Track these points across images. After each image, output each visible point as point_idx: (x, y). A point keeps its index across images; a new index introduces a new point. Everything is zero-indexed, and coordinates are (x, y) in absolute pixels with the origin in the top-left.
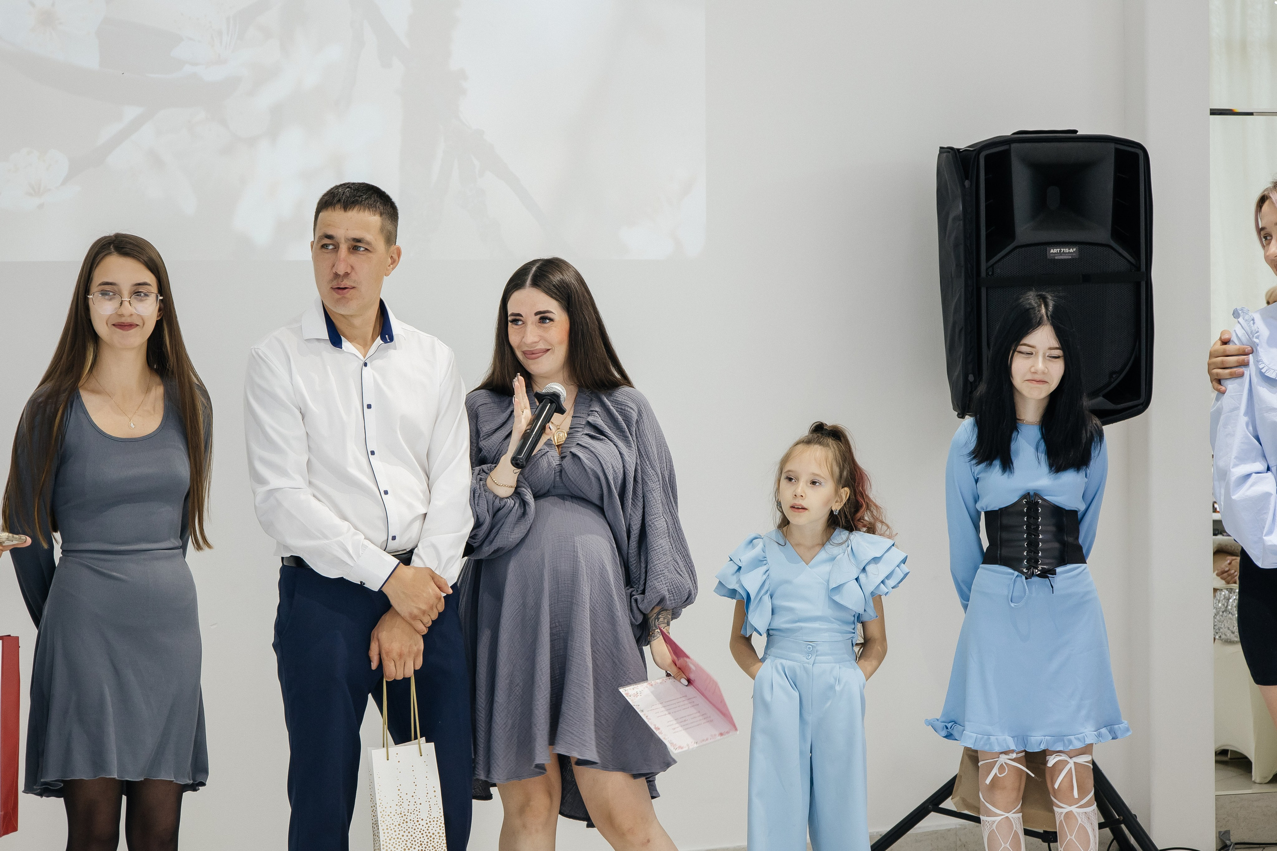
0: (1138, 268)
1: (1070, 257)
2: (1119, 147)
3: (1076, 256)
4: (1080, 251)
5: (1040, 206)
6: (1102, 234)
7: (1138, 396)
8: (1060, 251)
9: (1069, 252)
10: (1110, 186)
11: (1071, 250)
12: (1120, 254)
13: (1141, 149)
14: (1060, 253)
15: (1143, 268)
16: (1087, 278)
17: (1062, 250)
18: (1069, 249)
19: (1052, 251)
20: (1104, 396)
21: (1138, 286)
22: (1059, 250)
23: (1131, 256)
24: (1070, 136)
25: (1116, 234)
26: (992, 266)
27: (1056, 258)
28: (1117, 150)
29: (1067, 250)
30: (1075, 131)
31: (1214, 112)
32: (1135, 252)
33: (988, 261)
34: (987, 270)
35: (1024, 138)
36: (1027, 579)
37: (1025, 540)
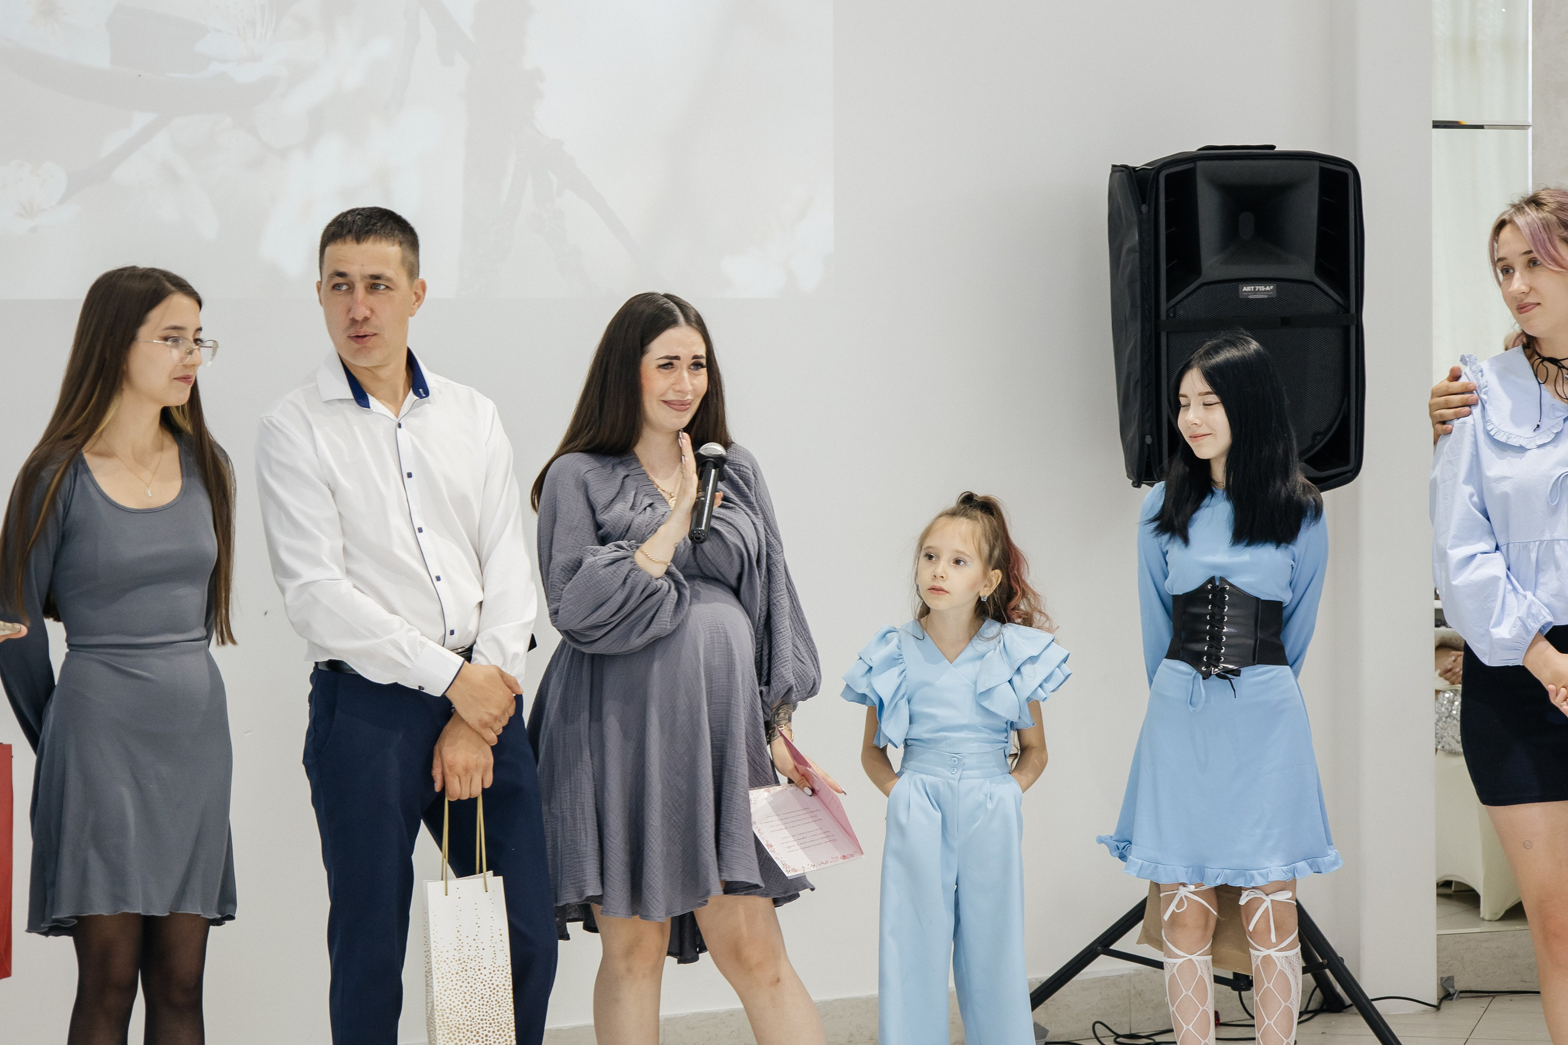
0: (1347, 310)
1: (1266, 296)
2: (1326, 165)
3: (1274, 295)
4: (1278, 290)
5: (1230, 235)
6: (1304, 268)
7: (1347, 461)
8: (1255, 289)
9: (1265, 290)
10: (1314, 213)
11: (1268, 288)
12: (1324, 293)
13: (1350, 169)
14: (1255, 292)
15: (1353, 310)
16: (1286, 322)
17: (1257, 287)
18: (1266, 287)
19: (1245, 289)
21: (1347, 330)
22: (1253, 287)
23: (1340, 296)
24: (1266, 153)
25: (1321, 269)
26: (1175, 306)
27: (1250, 297)
28: (1319, 170)
29: (1262, 288)
30: (1273, 147)
31: (1437, 125)
32: (1344, 290)
33: (1168, 299)
34: (1167, 311)
35: (1212, 154)
36: (1204, 679)
37: (1207, 632)
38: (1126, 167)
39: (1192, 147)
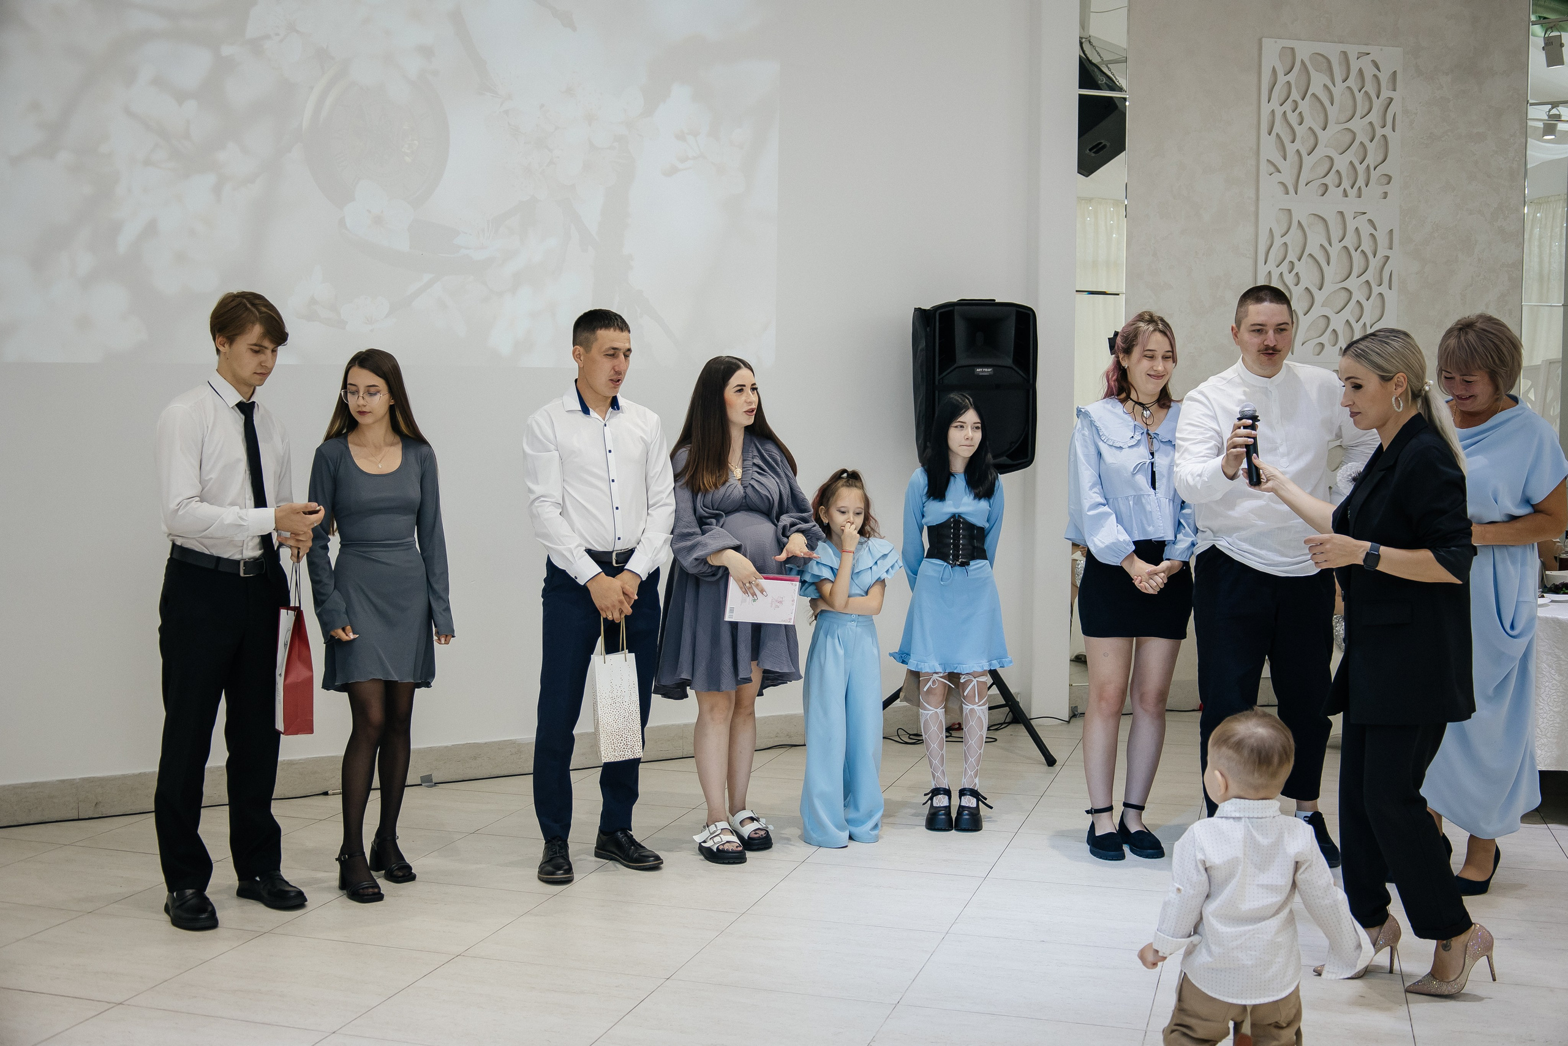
0: (1028, 380)
1: (989, 374)
2: (1020, 310)
3: (992, 373)
4: (994, 371)
5: (971, 344)
6: (1009, 361)
7: (1027, 456)
9: (988, 371)
10: (1013, 332)
11: (989, 370)
12: (1018, 373)
13: (1032, 311)
14: (982, 372)
15: (1031, 381)
16: (997, 387)
17: (984, 369)
19: (977, 370)
20: (1007, 456)
21: (1028, 391)
22: (982, 369)
23: (1025, 374)
24: (991, 303)
25: (1015, 361)
26: (942, 378)
27: (980, 374)
28: (1018, 312)
29: (986, 370)
30: (995, 300)
31: (1077, 291)
32: (1027, 371)
33: (939, 375)
34: (939, 380)
35: (963, 303)
36: (952, 567)
37: (952, 544)
38: (920, 309)
39: (955, 300)
